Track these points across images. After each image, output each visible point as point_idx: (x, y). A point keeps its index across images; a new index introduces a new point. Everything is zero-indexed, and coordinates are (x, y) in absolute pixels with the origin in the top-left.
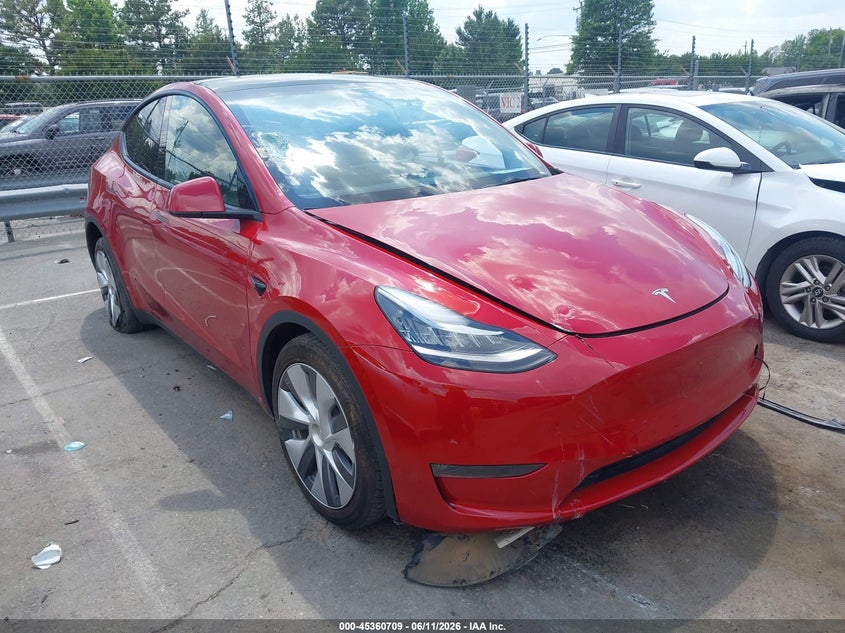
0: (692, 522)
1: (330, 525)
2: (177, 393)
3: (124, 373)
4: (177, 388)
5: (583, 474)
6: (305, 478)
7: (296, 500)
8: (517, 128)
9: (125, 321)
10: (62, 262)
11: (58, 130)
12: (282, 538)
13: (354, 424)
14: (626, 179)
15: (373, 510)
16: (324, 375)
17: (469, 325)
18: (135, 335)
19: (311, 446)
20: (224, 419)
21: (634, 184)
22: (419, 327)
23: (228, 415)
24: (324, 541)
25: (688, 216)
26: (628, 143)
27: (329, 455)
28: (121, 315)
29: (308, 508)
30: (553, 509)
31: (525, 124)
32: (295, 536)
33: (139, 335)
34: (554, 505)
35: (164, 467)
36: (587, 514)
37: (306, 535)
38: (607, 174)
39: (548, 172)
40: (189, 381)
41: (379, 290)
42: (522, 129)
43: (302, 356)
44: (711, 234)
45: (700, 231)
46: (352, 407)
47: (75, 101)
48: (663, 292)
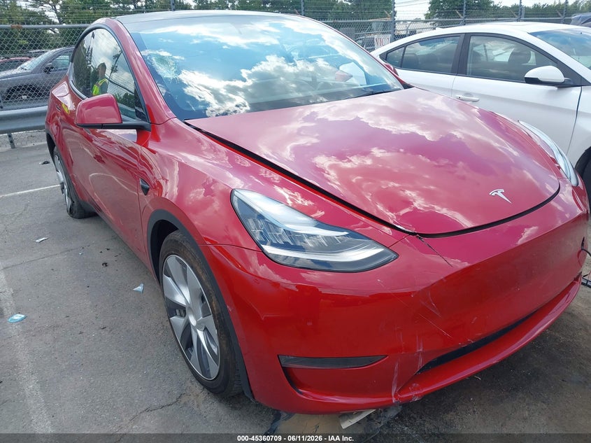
0: (521, 395)
1: (206, 391)
2: (105, 269)
3: (69, 251)
4: (105, 264)
5: (421, 364)
6: (186, 350)
7: (180, 366)
8: (381, 56)
9: (76, 209)
10: (44, 163)
11: (52, 68)
12: (163, 402)
13: (216, 313)
14: (467, 94)
15: (235, 386)
16: (192, 267)
17: (316, 226)
18: (82, 220)
19: (188, 325)
20: (137, 291)
21: (474, 98)
22: (272, 228)
23: (140, 288)
24: (198, 406)
25: (521, 122)
26: (469, 65)
27: (201, 334)
28: (72, 205)
29: (189, 374)
30: (393, 395)
31: (388, 52)
32: (175, 400)
33: (86, 220)
34: (394, 390)
35: (81, 333)
36: (425, 397)
37: (184, 399)
38: (452, 91)
39: (401, 87)
40: (115, 259)
41: (236, 193)
42: (385, 56)
43: (177, 249)
44: (541, 137)
45: (532, 135)
46: (214, 298)
47: (65, 46)
48: (500, 193)
